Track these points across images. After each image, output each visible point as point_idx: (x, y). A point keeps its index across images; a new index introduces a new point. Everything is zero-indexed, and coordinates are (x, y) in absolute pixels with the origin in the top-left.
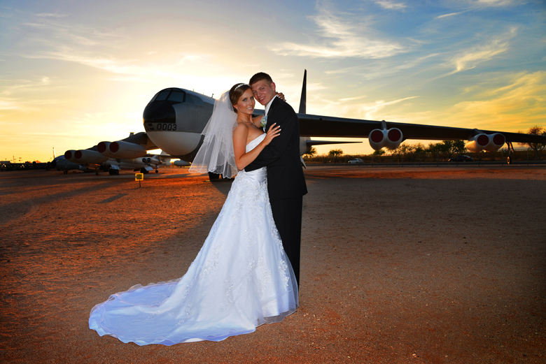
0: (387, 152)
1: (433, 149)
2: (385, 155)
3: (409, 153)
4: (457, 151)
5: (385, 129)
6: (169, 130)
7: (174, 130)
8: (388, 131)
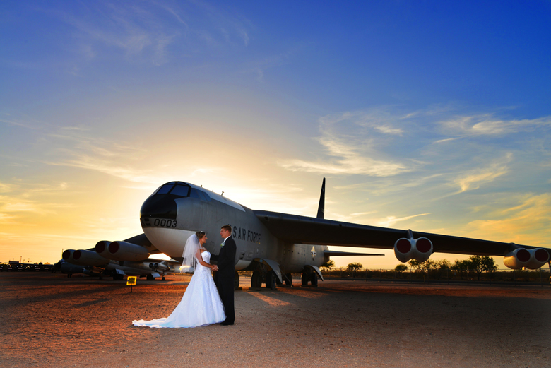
0: (410, 268)
1: (461, 266)
2: (409, 271)
3: (433, 270)
4: (486, 269)
5: (412, 239)
6: (168, 227)
7: (174, 227)
8: (416, 240)
